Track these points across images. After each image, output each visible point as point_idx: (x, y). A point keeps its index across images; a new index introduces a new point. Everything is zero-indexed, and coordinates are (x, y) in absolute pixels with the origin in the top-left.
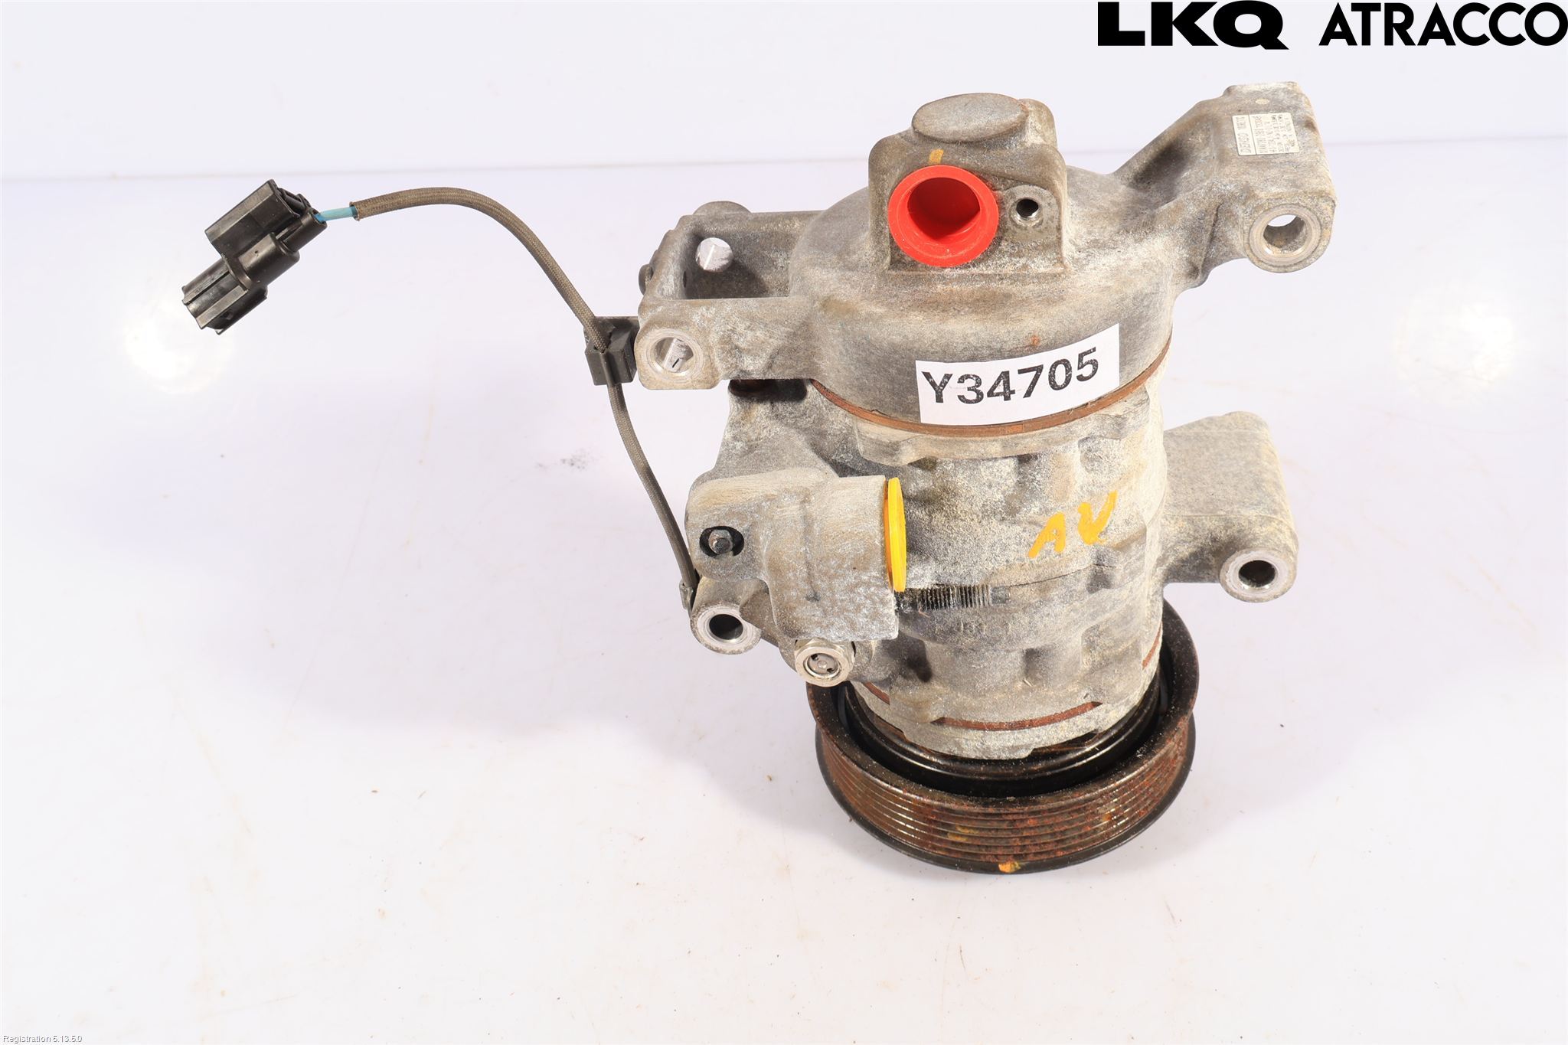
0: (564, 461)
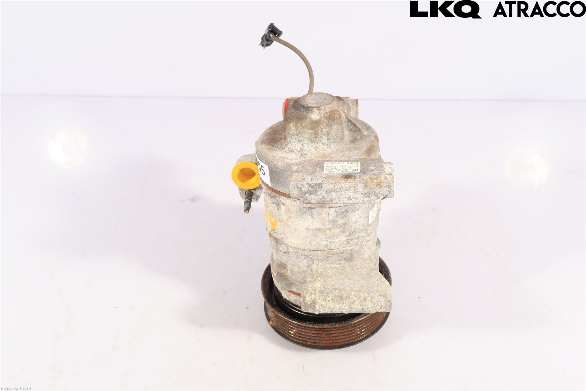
0: (189, 199)
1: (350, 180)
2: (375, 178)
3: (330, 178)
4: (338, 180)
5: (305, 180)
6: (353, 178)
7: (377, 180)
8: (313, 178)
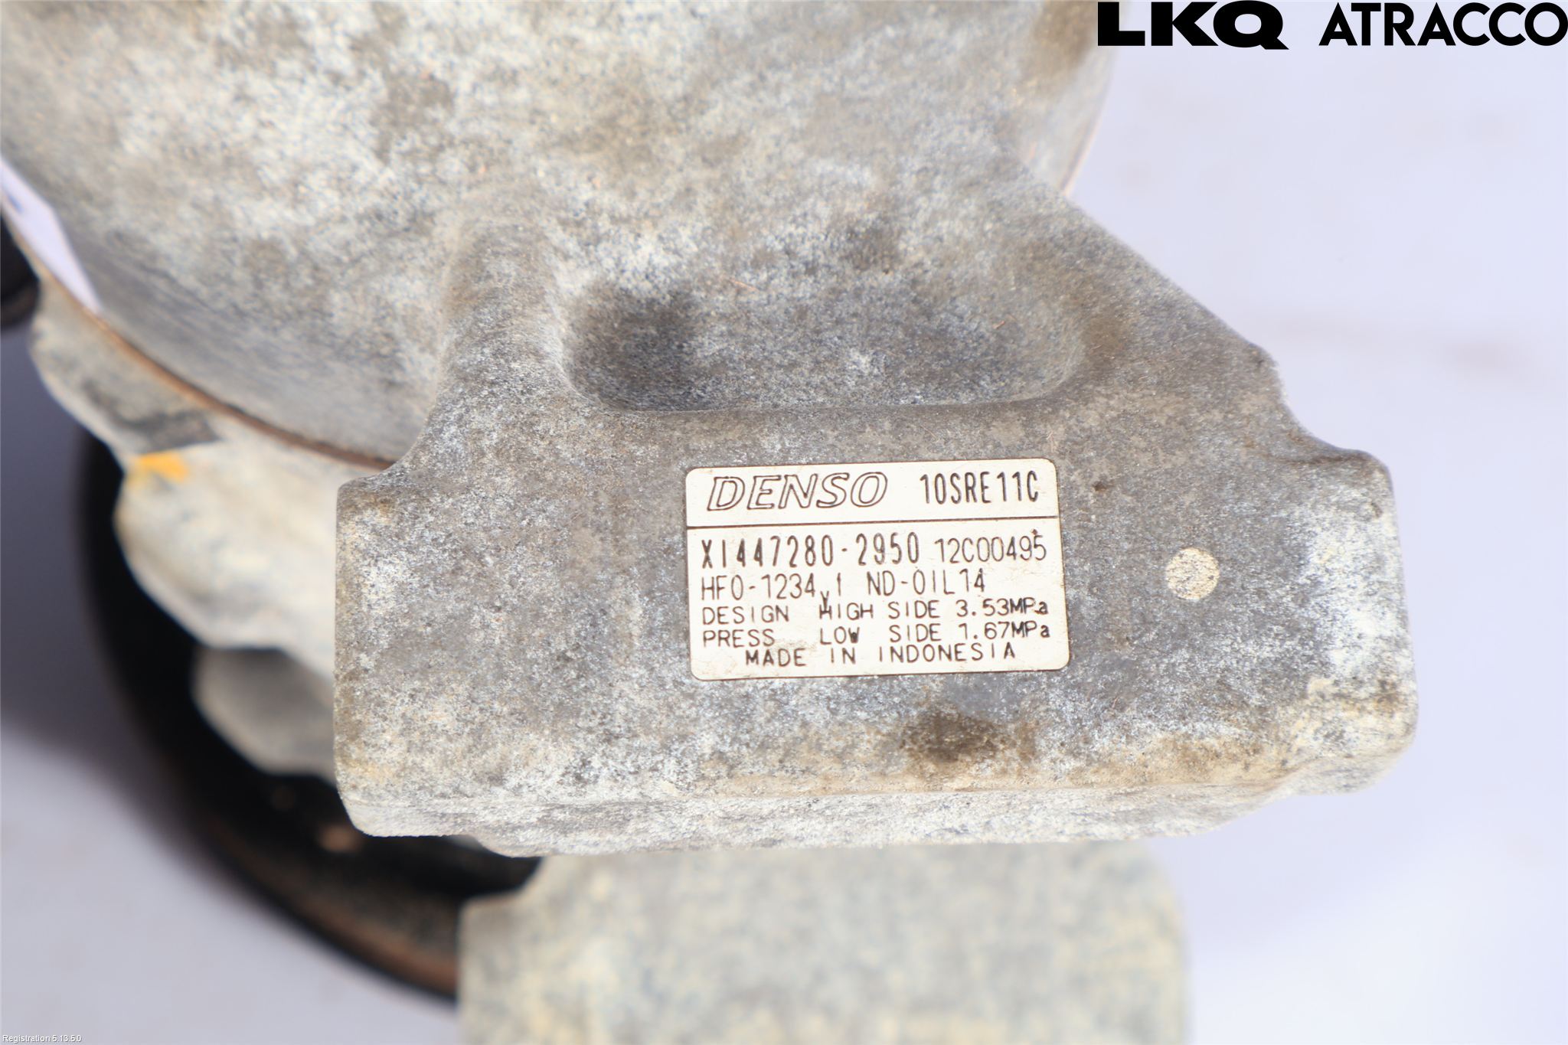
1: (973, 770)
2: (1235, 750)
3: (773, 757)
4: (858, 772)
5: (512, 781)
6: (1012, 753)
7: (1247, 767)
8: (596, 762)
